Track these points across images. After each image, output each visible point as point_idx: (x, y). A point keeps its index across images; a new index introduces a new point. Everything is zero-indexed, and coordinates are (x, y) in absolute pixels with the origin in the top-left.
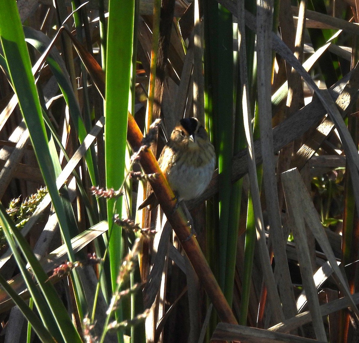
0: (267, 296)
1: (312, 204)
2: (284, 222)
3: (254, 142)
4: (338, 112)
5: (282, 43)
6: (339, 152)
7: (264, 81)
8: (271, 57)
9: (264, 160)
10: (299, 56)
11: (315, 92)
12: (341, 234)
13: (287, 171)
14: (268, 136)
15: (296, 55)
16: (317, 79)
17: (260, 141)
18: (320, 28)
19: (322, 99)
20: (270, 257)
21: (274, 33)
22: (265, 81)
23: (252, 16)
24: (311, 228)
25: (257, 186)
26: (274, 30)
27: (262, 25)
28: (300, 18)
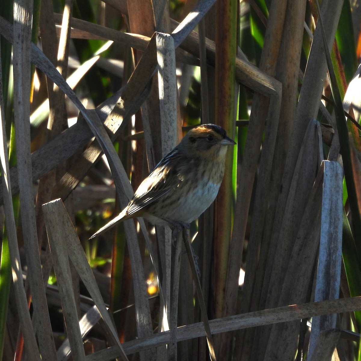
0: (24, 346)
1: (78, 240)
2: (43, 262)
3: (9, 169)
4: (107, 135)
5: (42, 56)
6: (108, 182)
7: (21, 99)
8: (30, 72)
9: (21, 190)
10: (63, 71)
11: (80, 112)
12: (110, 276)
13: (50, 203)
14: (25, 162)
15: (59, 70)
16: (83, 97)
17: (17, 168)
18: (86, 38)
19: (89, 120)
20: (28, 302)
21: (33, 44)
22: (23, 99)
23: (8, 24)
24: (77, 268)
25: (14, 220)
26: (34, 40)
27: (19, 35)
28: (64, 27)
